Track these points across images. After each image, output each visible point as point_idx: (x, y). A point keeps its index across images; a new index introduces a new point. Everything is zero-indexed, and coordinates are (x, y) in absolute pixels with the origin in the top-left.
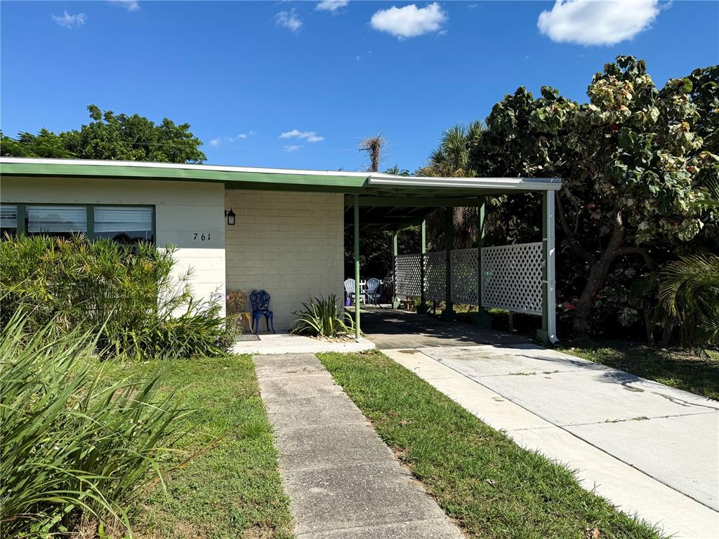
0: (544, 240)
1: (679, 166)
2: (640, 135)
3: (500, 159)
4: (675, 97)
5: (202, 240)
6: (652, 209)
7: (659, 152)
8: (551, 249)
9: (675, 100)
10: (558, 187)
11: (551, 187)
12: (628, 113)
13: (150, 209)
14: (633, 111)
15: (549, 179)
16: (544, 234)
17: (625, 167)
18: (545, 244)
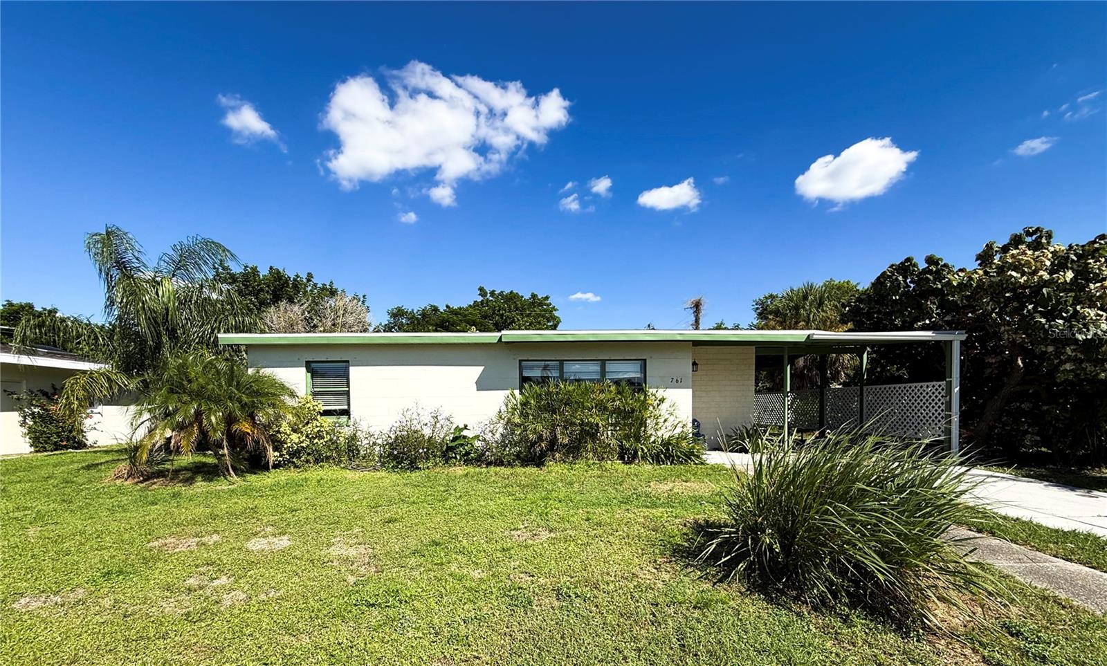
0: (947, 380)
1: (1098, 318)
2: (1061, 295)
3: (875, 316)
4: (1091, 261)
5: (677, 383)
6: (1074, 354)
7: (1078, 308)
8: (956, 387)
9: (1090, 263)
10: (964, 337)
11: (957, 338)
12: (1046, 276)
13: (643, 361)
14: (1051, 274)
15: (953, 332)
16: (947, 374)
17: (1043, 321)
18: (949, 385)
